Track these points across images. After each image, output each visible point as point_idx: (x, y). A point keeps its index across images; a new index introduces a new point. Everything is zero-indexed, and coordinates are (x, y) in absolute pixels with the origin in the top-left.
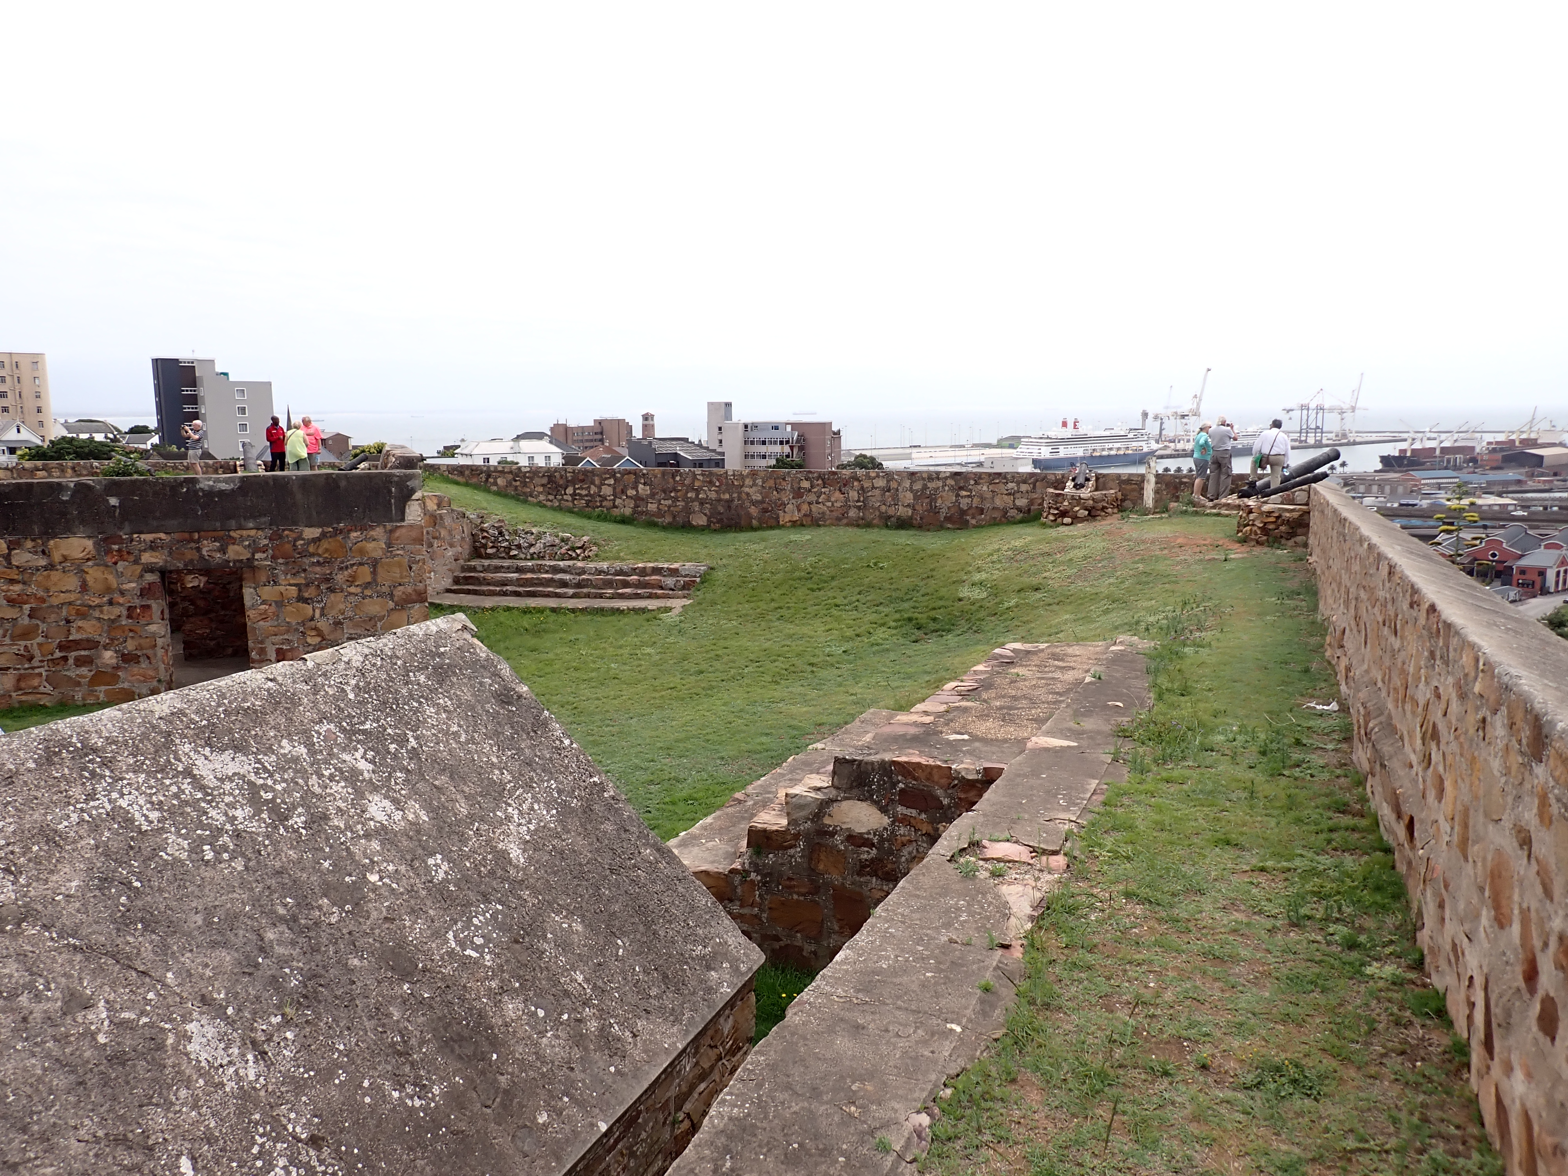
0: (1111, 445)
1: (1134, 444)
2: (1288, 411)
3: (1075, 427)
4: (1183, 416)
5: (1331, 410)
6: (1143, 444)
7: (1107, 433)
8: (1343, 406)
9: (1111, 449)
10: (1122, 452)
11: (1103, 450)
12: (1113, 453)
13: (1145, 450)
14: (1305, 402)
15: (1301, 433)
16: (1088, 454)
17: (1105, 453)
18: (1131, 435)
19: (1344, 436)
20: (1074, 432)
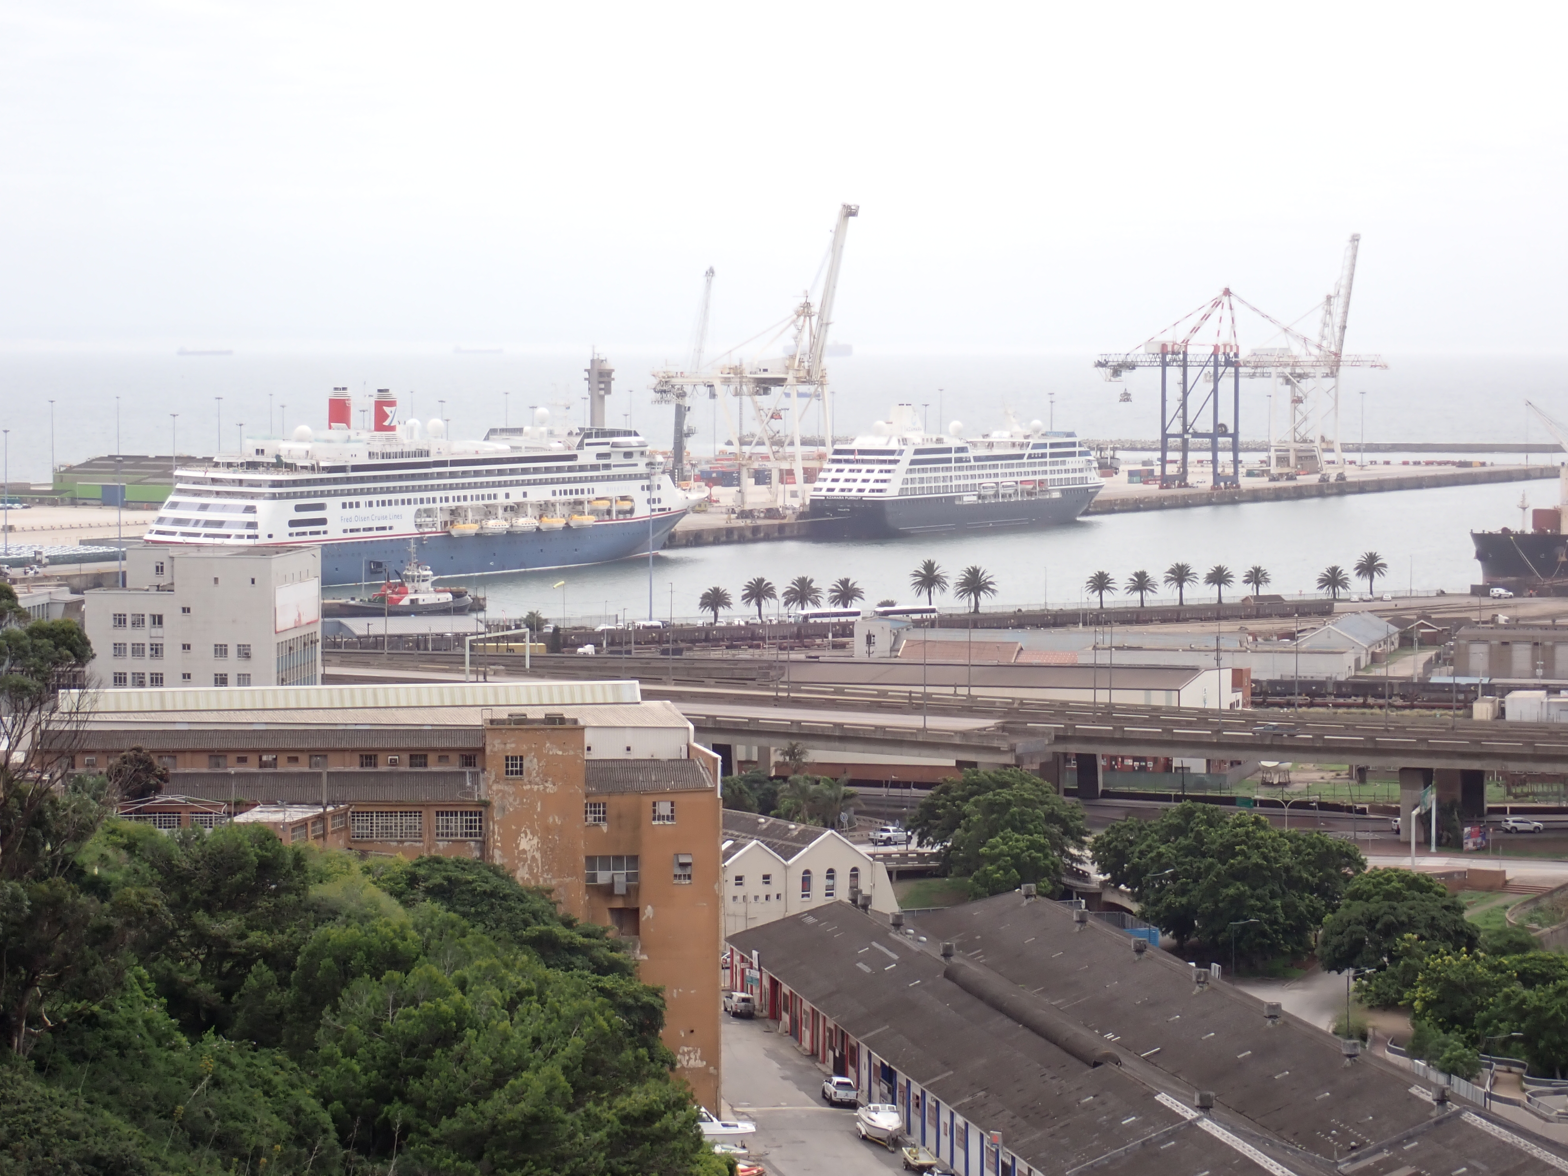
0: (516, 495)
1: (601, 489)
2: (1117, 370)
3: (381, 423)
4: (764, 385)
5: (1259, 367)
6: (633, 489)
7: (500, 447)
8: (1297, 350)
9: (515, 509)
10: (557, 522)
11: (489, 512)
12: (526, 522)
13: (642, 511)
14: (1175, 336)
15: (1164, 449)
16: (434, 527)
17: (496, 525)
18: (588, 456)
19: (1307, 460)
20: (379, 443)
